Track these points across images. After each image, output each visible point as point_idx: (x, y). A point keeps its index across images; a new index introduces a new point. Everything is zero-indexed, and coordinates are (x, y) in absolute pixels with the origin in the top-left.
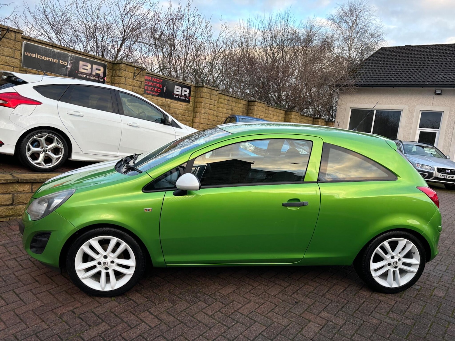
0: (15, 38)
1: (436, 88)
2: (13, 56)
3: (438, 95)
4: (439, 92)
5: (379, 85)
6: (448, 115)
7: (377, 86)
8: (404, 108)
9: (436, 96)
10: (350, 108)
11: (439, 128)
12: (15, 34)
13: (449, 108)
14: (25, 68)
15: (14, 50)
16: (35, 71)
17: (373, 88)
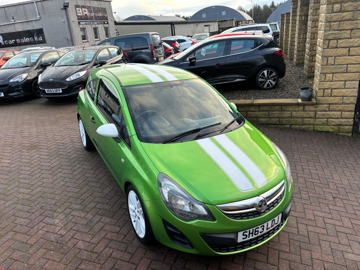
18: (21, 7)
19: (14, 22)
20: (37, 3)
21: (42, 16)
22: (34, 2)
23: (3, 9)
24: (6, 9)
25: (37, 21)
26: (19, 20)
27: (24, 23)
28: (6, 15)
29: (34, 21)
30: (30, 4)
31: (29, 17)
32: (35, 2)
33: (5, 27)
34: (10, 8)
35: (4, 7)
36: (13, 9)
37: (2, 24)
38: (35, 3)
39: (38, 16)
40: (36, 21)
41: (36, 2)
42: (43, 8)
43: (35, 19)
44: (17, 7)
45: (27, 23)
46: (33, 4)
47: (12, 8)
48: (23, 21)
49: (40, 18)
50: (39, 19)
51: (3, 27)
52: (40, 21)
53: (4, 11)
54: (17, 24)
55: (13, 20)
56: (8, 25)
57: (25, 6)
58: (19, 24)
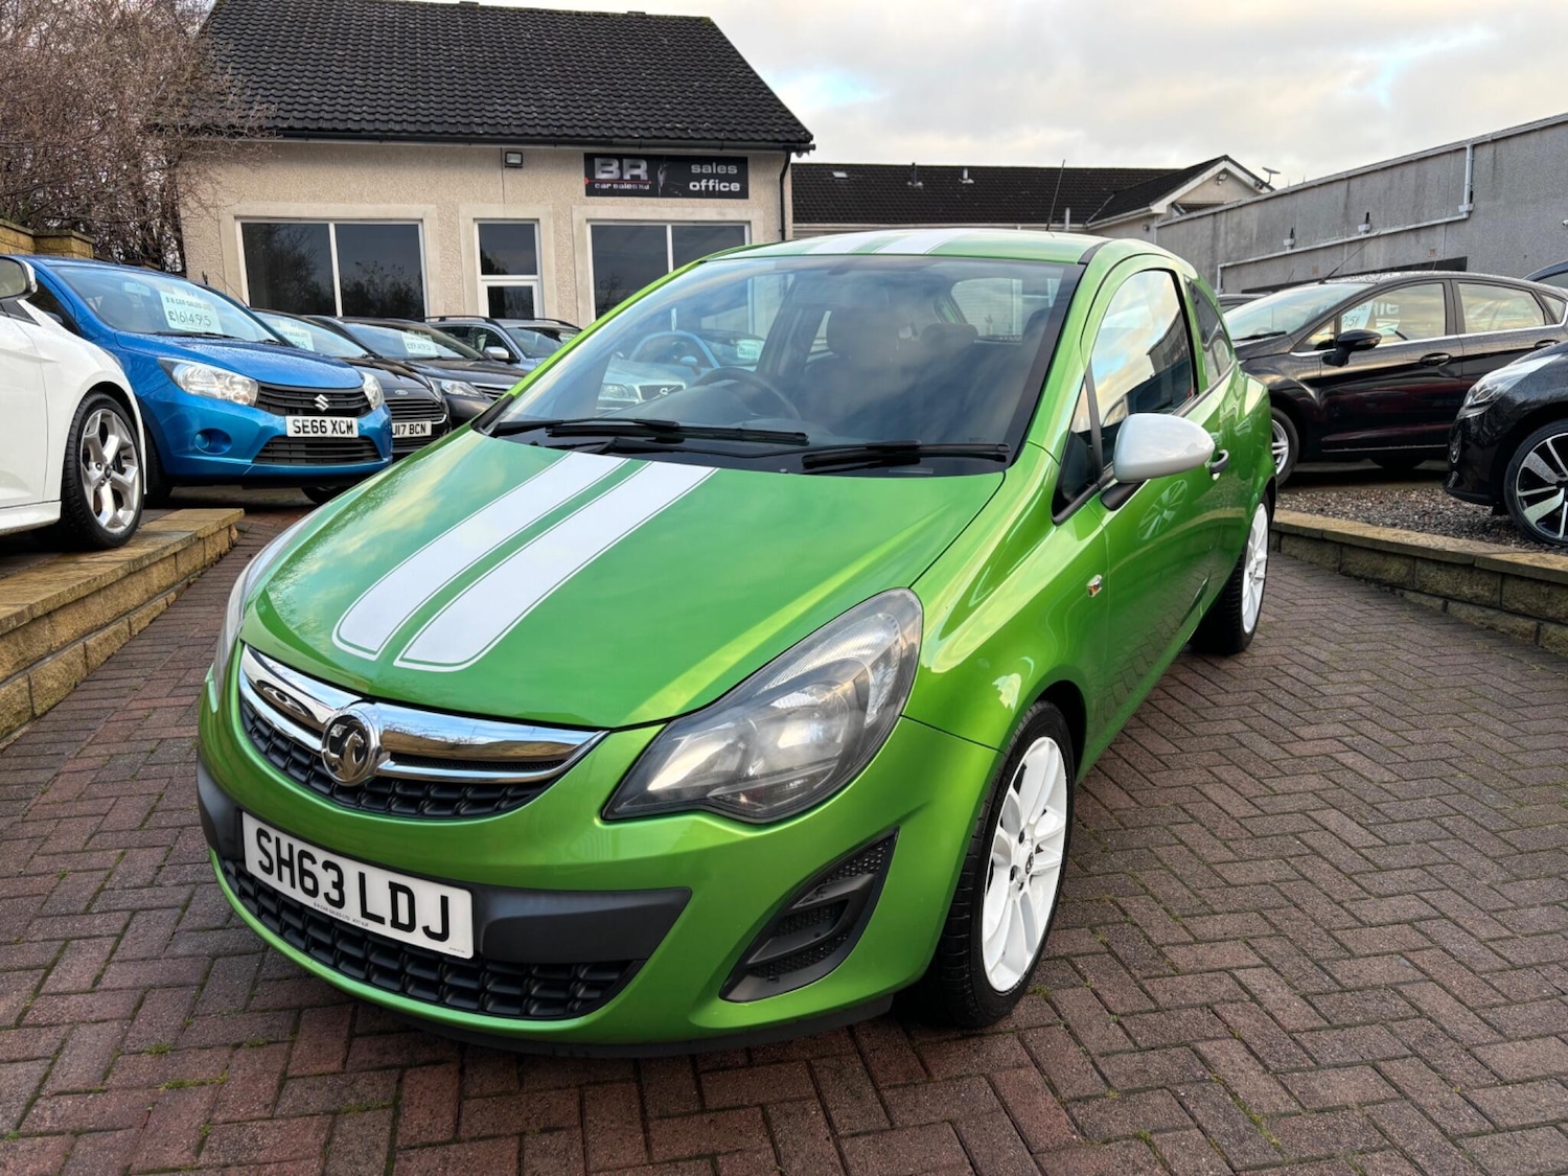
1: (504, 147)
3: (513, 170)
4: (515, 159)
5: (328, 130)
6: (552, 230)
7: (321, 133)
8: (425, 213)
9: (510, 174)
10: (236, 218)
11: (534, 272)
13: (550, 208)
17: (311, 141)
18: (1411, 171)
19: (1367, 232)
20: (1478, 151)
21: (1482, 205)
22: (1465, 149)
23: (1344, 185)
24: (1355, 183)
25: (1456, 226)
26: (1385, 226)
27: (1401, 238)
28: (1346, 207)
29: (1443, 228)
30: (1448, 156)
31: (1426, 212)
32: (1468, 146)
33: (1328, 253)
34: (1368, 177)
35: (1349, 178)
36: (1379, 181)
37: (1322, 245)
38: (1468, 151)
39: (1465, 207)
40: (1449, 227)
41: (1474, 147)
42: (1494, 168)
43: (1447, 220)
44: (1397, 172)
45: (1412, 236)
46: (1460, 154)
47: (1378, 177)
48: (1400, 229)
49: (1470, 212)
50: (1465, 216)
51: (1321, 253)
52: (1468, 225)
53: (1345, 193)
54: (1372, 242)
55: (1362, 227)
56: (1339, 248)
57: (1428, 164)
58: (1383, 242)
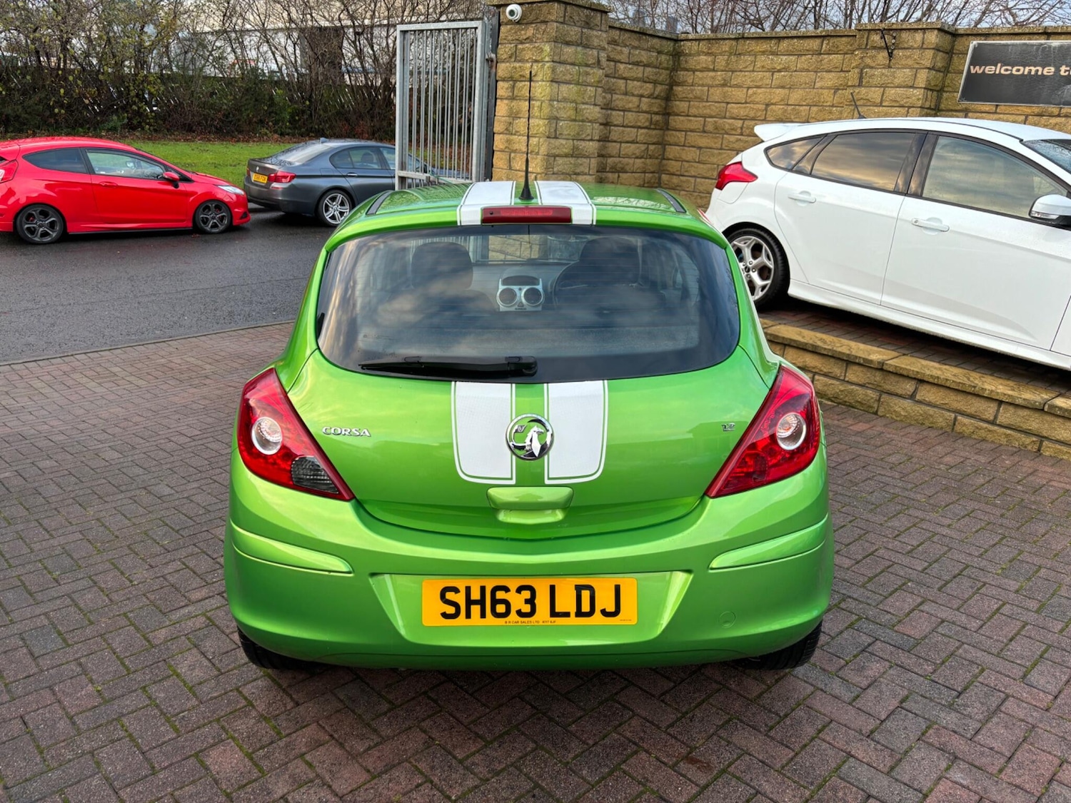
0: (923, 43)
2: (910, 84)
12: (924, 33)
14: (966, 104)
15: (917, 69)
16: (988, 106)
